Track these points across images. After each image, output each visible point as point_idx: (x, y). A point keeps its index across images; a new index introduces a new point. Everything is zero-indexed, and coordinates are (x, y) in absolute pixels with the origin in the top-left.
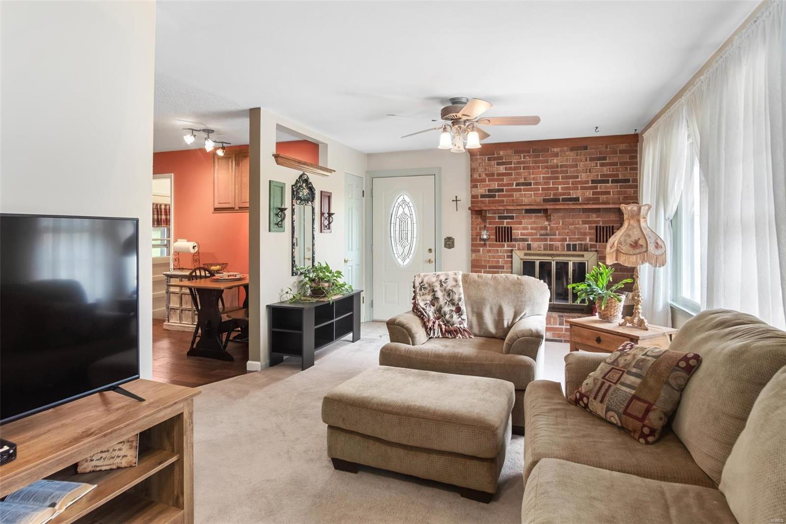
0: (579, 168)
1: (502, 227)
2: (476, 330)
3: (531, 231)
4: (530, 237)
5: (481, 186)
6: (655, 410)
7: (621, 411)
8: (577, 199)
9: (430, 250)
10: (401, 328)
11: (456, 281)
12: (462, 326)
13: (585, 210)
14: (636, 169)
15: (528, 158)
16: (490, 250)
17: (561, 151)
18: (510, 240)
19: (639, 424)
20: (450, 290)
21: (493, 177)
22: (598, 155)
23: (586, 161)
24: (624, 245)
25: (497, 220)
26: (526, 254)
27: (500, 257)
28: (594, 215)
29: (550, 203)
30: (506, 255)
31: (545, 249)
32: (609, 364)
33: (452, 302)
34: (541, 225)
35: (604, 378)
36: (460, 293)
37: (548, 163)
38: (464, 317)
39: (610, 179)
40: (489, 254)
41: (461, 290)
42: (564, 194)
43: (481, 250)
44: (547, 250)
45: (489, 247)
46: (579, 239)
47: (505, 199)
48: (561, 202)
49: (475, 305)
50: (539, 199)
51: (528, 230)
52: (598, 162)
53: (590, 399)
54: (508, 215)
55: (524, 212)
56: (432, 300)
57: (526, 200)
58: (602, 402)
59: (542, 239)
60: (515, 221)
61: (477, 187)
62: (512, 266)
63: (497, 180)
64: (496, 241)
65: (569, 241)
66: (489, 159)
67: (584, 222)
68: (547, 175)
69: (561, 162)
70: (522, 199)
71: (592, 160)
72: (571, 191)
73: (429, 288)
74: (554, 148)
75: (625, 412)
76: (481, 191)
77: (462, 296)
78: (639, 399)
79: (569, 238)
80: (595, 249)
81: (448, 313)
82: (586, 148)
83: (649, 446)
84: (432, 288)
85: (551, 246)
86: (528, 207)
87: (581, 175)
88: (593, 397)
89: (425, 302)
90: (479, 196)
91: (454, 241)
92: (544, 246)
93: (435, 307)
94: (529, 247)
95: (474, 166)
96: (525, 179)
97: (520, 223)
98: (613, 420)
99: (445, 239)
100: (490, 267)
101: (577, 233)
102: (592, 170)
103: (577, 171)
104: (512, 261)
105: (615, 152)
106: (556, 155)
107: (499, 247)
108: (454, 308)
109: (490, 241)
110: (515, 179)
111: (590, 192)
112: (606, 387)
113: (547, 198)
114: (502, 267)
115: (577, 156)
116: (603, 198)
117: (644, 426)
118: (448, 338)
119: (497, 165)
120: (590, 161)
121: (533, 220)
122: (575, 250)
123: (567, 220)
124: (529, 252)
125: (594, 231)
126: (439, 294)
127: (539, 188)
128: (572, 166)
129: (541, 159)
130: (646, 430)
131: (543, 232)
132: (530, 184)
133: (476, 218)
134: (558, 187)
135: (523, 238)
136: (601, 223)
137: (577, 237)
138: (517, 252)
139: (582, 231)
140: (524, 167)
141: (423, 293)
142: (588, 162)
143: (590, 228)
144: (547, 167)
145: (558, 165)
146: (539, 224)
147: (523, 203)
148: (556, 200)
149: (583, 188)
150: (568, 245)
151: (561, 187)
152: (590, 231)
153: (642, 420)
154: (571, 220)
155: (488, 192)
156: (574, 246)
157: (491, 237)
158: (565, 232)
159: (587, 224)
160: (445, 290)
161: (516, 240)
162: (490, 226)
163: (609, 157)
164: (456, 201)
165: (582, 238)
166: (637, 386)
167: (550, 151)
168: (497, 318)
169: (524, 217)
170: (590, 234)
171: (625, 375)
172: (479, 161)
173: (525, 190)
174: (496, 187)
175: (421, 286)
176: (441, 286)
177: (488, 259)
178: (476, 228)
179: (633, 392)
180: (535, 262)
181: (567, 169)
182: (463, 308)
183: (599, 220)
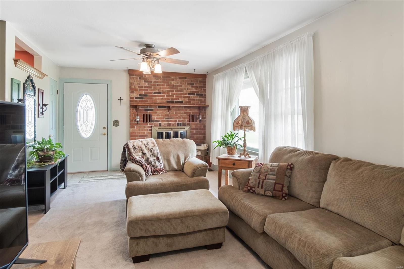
0: (183, 87)
1: (146, 115)
2: (167, 168)
3: (161, 117)
4: (160, 120)
5: (136, 92)
6: (285, 186)
7: (272, 190)
8: (181, 102)
9: (104, 128)
10: (135, 173)
11: (154, 143)
12: (161, 167)
13: (185, 107)
14: (205, 90)
15: (160, 80)
16: (140, 127)
17: (175, 78)
18: (150, 121)
19: (281, 193)
20: (152, 149)
21: (142, 88)
22: (191, 82)
23: (186, 84)
24: (244, 123)
25: (144, 111)
26: (159, 129)
27: (145, 130)
28: (189, 110)
29: (170, 103)
30: (148, 129)
31: (167, 126)
32: (257, 172)
33: (154, 155)
34: (166, 114)
35: (259, 178)
36: (157, 150)
37: (169, 83)
38: (161, 162)
39: (195, 93)
40: (140, 129)
41: (157, 148)
42: (176, 99)
43: (135, 127)
44: (168, 126)
45: (140, 125)
46: (182, 121)
47: (148, 100)
48: (175, 103)
49: (165, 156)
50: (165, 101)
51: (159, 116)
52: (191, 85)
53: (256, 188)
54: (150, 108)
55: (157, 107)
56: (142, 155)
57: (158, 101)
58: (262, 188)
59: (166, 121)
60: (153, 112)
61: (133, 93)
62: (152, 135)
63: (144, 90)
64: (143, 122)
65: (178, 122)
66: (140, 79)
67: (185, 113)
68: (169, 89)
69: (175, 84)
70: (157, 101)
71: (188, 84)
72: (179, 98)
73: (138, 149)
74: (172, 76)
75: (274, 190)
76: (135, 95)
77: (158, 151)
78: (278, 184)
79: (178, 120)
80: (189, 125)
81: (153, 161)
82: (186, 78)
83: (287, 200)
84: (140, 148)
85: (170, 124)
86: (160, 105)
87: (184, 91)
88: (257, 187)
89: (139, 157)
90: (135, 98)
91: (119, 122)
92: (167, 124)
93: (144, 159)
94: (160, 125)
95: (132, 81)
96: (158, 90)
97: (156, 113)
98: (268, 194)
99: (114, 121)
100: (140, 136)
101: (182, 118)
102: (188, 89)
103: (182, 89)
104: (152, 132)
105: (197, 82)
106: (173, 80)
107: (145, 125)
108: (155, 158)
109: (140, 122)
110: (154, 90)
111: (187, 99)
112: (262, 182)
113: (169, 100)
114: (147, 136)
115: (182, 81)
116: (192, 102)
117: (283, 193)
118: (155, 174)
119: (144, 82)
120: (187, 84)
121: (162, 111)
122: (180, 126)
123: (177, 111)
124: (160, 127)
125: (188, 117)
126: (146, 151)
127: (165, 96)
128: (180, 86)
129: (166, 81)
130: (284, 195)
131: (166, 117)
132: (160, 93)
133: (132, 110)
134: (174, 96)
135: (157, 120)
136: (192, 113)
137: (182, 119)
138: (155, 127)
139: (184, 117)
140: (158, 84)
141: (136, 152)
142: (187, 85)
143: (187, 116)
144: (169, 85)
145: (173, 85)
146: (165, 113)
147: (157, 103)
148: (172, 102)
149: (184, 97)
150: (178, 124)
151: (175, 96)
152: (187, 117)
153: (282, 191)
154: (179, 112)
155: (139, 96)
156: (181, 124)
157: (141, 120)
158: (176, 117)
159: (186, 114)
160: (149, 149)
161: (153, 121)
162: (140, 114)
163: (195, 83)
164: (121, 100)
165: (184, 120)
166: (275, 179)
167: (170, 78)
168: (177, 161)
169: (157, 110)
170: (187, 118)
171: (268, 176)
172: (135, 79)
173: (158, 96)
174: (144, 94)
175: (134, 148)
176: (145, 147)
177: (139, 132)
178: (133, 115)
179: (274, 181)
180: (163, 132)
181: (177, 87)
182: (160, 157)
183: (191, 112)
